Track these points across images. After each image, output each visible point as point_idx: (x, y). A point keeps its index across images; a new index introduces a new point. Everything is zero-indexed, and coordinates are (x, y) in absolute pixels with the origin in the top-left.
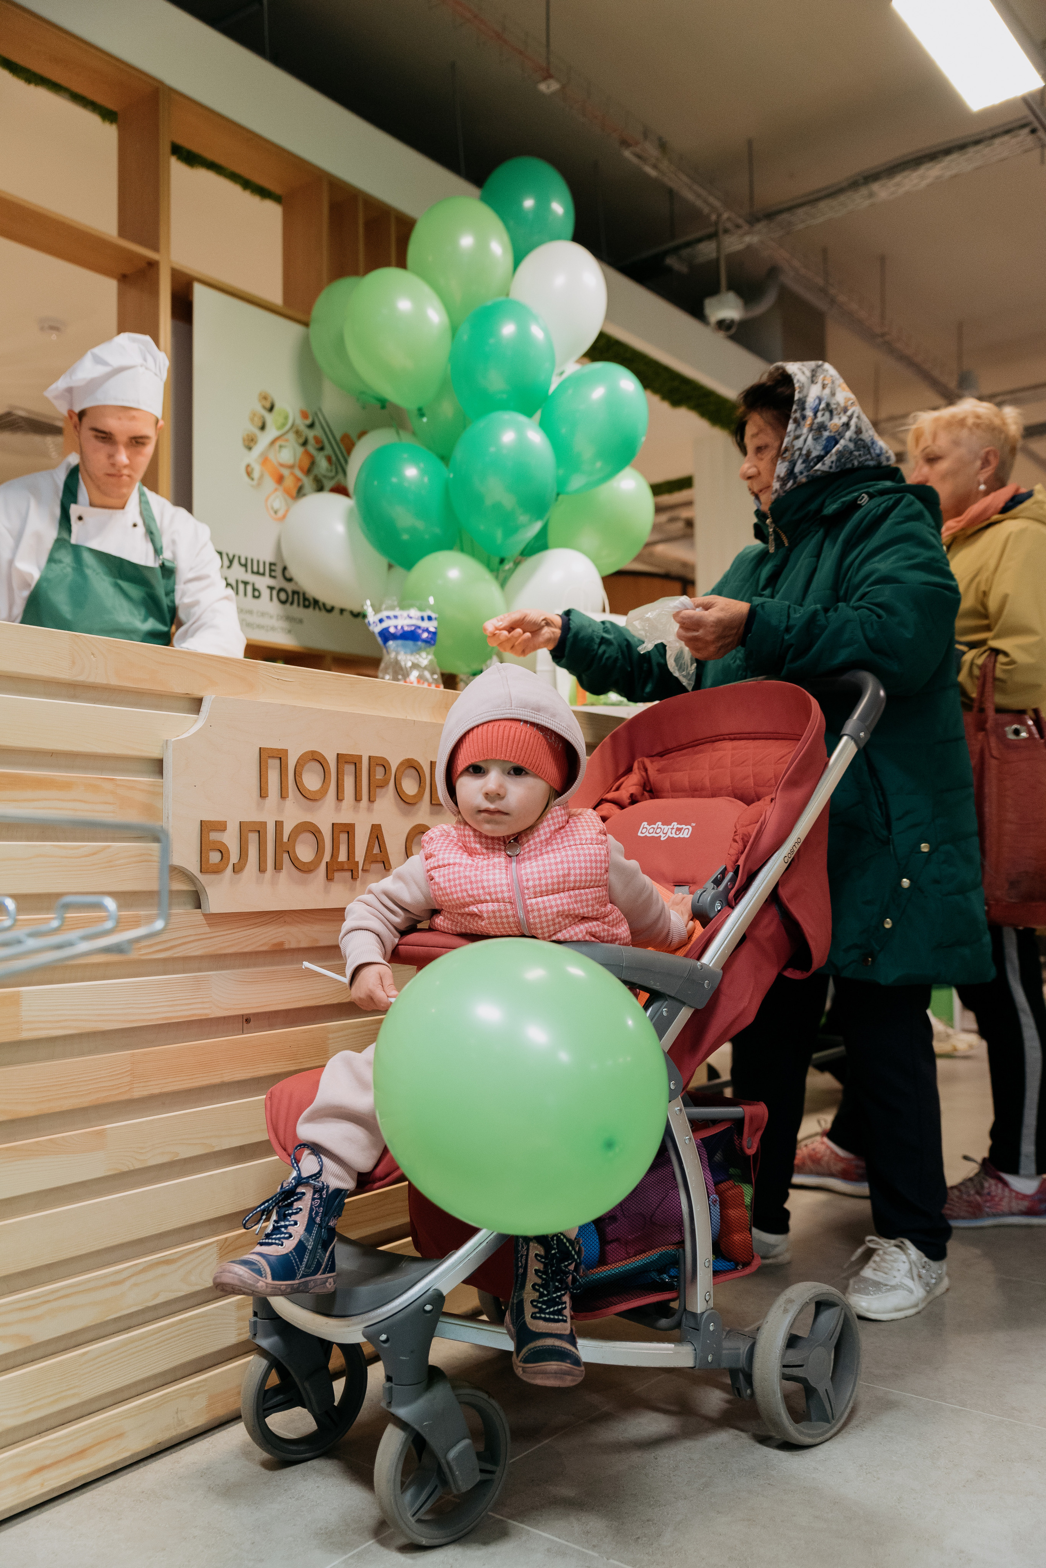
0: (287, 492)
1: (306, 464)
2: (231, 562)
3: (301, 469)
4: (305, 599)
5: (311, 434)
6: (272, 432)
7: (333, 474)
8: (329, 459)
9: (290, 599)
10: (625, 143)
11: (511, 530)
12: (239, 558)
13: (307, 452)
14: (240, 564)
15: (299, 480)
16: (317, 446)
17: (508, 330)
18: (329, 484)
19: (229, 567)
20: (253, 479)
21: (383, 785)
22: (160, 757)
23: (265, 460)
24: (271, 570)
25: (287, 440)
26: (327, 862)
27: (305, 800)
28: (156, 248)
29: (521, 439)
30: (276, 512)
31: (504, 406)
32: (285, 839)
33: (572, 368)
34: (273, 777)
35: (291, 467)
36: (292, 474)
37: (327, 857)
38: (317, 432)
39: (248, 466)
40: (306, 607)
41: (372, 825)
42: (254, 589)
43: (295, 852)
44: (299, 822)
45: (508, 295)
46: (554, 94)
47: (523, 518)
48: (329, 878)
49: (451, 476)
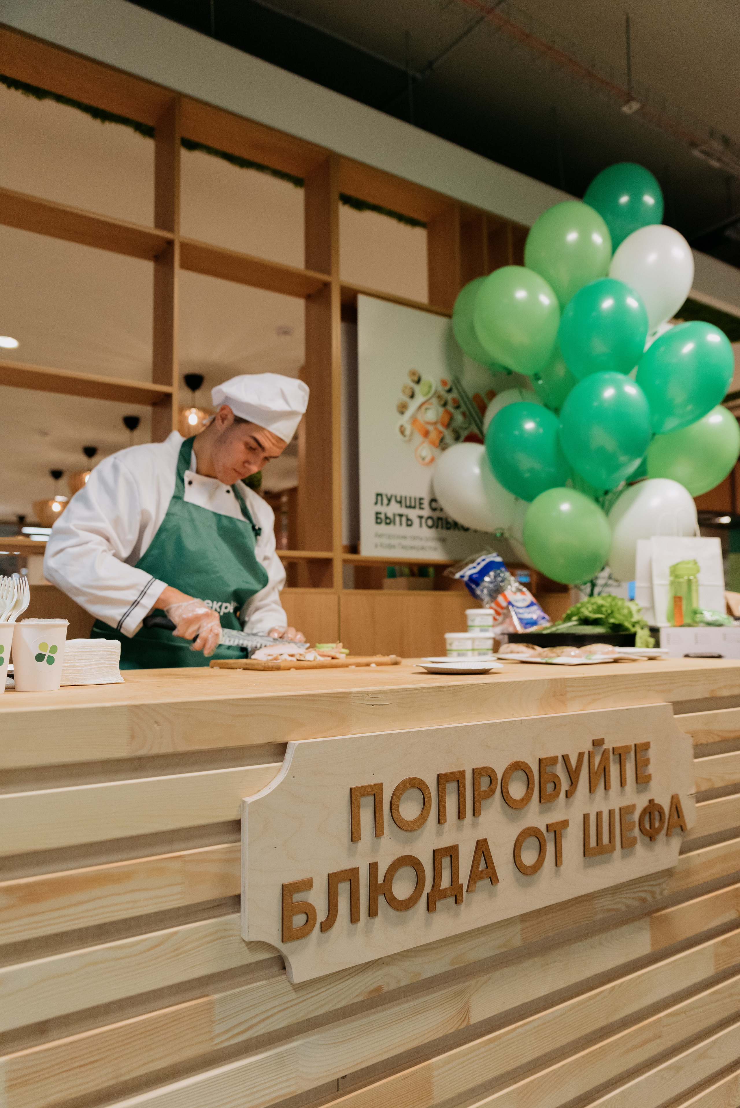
0: (432, 443)
1: (446, 420)
2: (389, 500)
3: (443, 424)
4: (448, 523)
5: (449, 397)
6: (419, 399)
7: (467, 425)
8: (464, 414)
9: (436, 524)
10: (693, 145)
11: (614, 467)
12: (396, 497)
13: (447, 412)
14: (397, 502)
15: (440, 432)
16: (455, 405)
17: (607, 304)
18: (464, 434)
19: (388, 504)
20: (404, 436)
21: (490, 793)
22: (238, 818)
23: (414, 420)
24: (421, 504)
25: (431, 404)
26: (428, 893)
27: (403, 832)
28: (328, 272)
29: (620, 395)
30: (423, 459)
31: (605, 368)
32: (381, 880)
33: (664, 328)
34: (366, 816)
35: (435, 424)
36: (436, 429)
37: (428, 888)
38: (455, 394)
39: (402, 426)
40: (448, 528)
41: (478, 841)
42: (408, 520)
43: (391, 893)
44: (396, 857)
45: (607, 275)
46: (636, 112)
47: (623, 459)
48: (431, 908)
49: (561, 426)
